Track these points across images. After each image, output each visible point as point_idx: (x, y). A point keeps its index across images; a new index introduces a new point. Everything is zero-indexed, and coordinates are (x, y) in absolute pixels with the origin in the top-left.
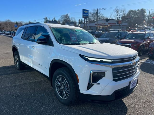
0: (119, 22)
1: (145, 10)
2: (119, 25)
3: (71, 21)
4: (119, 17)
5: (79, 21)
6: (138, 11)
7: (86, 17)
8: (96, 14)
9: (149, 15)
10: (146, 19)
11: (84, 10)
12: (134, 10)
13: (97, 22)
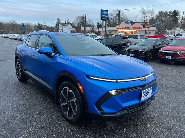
0: (146, 26)
1: (178, 11)
2: (146, 30)
3: (88, 24)
4: (146, 20)
5: (98, 23)
6: (170, 12)
7: (106, 19)
8: (118, 15)
9: (182, 18)
10: (179, 23)
11: (102, 11)
12: (164, 12)
13: (118, 25)
